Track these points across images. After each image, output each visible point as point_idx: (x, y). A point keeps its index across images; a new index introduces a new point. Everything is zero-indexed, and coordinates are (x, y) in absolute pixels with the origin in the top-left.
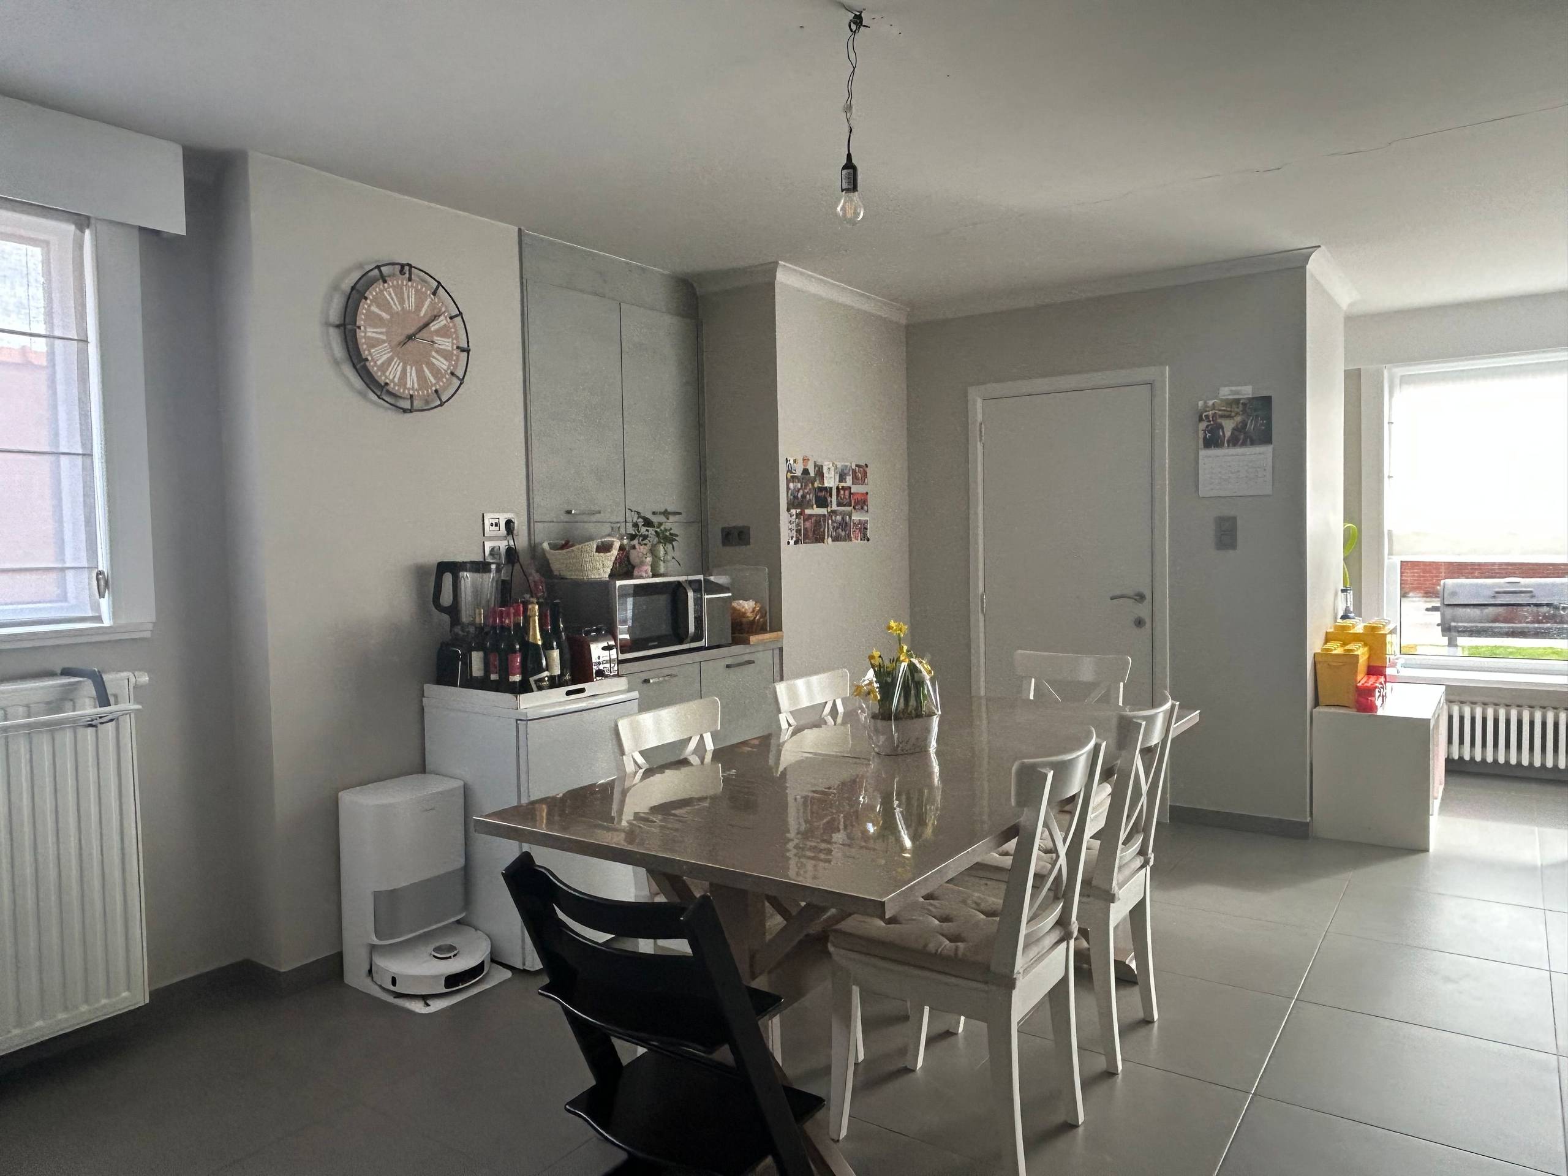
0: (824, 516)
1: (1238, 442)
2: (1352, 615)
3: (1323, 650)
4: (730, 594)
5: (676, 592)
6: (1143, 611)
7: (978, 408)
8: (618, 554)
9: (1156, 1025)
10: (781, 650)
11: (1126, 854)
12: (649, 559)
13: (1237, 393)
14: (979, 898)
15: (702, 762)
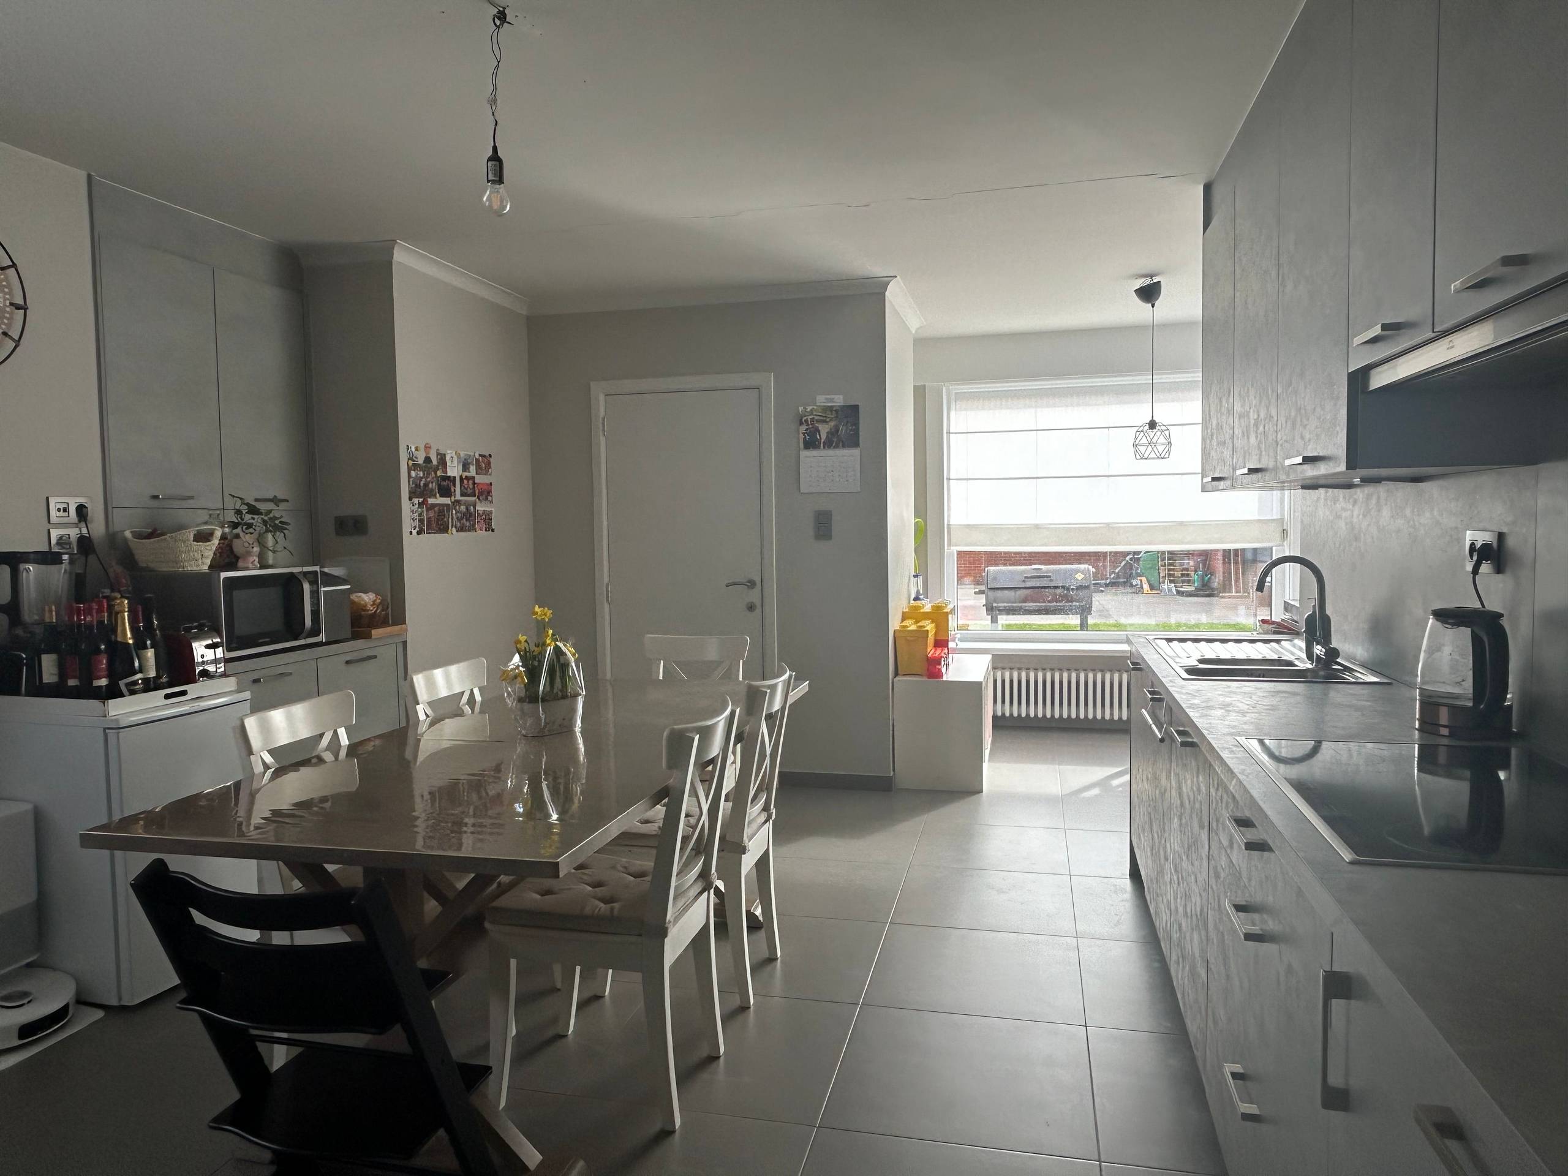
0: (448, 505)
1: (832, 445)
2: (921, 597)
3: (901, 627)
4: (349, 587)
5: (289, 585)
6: (754, 596)
7: (601, 406)
8: (219, 544)
9: (779, 960)
10: (405, 643)
11: (754, 811)
12: (256, 549)
13: (832, 400)
14: (627, 862)
15: (336, 758)
